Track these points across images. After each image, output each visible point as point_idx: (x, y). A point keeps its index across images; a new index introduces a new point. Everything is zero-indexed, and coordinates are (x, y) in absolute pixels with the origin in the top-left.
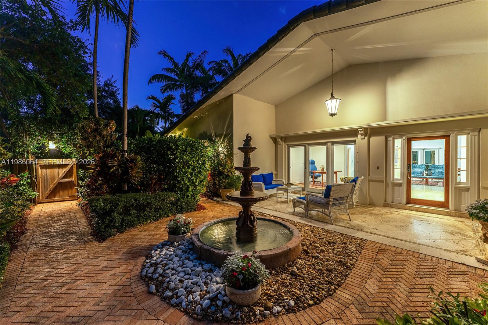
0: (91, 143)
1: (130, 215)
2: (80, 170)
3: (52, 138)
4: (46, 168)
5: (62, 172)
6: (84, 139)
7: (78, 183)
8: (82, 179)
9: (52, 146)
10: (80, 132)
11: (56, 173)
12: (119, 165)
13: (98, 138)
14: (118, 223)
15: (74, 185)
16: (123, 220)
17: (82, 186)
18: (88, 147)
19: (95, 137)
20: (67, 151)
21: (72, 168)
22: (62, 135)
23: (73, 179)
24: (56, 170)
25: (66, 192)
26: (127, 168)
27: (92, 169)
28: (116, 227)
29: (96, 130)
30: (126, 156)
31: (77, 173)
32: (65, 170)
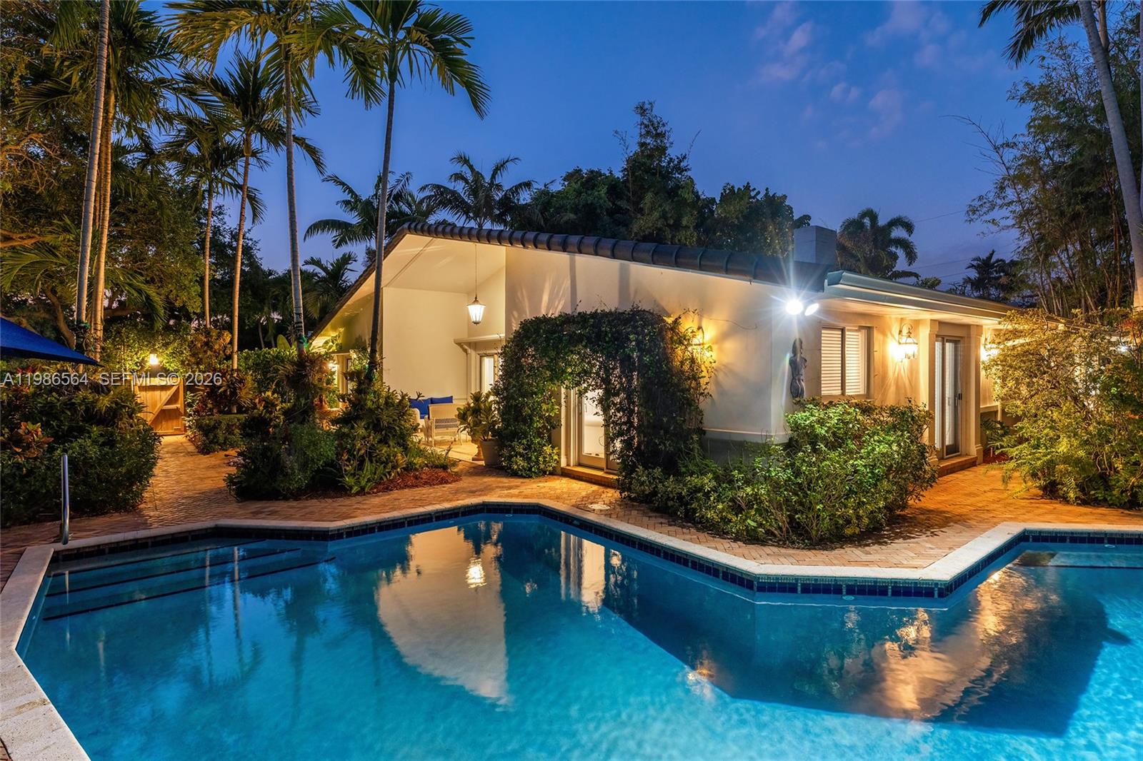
0: (201, 359)
1: (233, 434)
2: (188, 393)
3: (154, 351)
4: (146, 391)
5: (166, 395)
6: (193, 355)
7: (185, 410)
8: (190, 405)
9: (153, 360)
10: (189, 346)
11: (158, 397)
12: (228, 386)
13: (209, 353)
14: (221, 440)
15: (180, 414)
16: (226, 439)
17: (190, 415)
18: (198, 364)
19: (205, 352)
20: (171, 367)
21: (177, 391)
22: (166, 345)
23: (179, 406)
24: (157, 393)
25: (170, 423)
26: (235, 389)
27: (202, 390)
28: (219, 445)
29: (207, 344)
30: (235, 375)
31: (185, 397)
32: (170, 393)
